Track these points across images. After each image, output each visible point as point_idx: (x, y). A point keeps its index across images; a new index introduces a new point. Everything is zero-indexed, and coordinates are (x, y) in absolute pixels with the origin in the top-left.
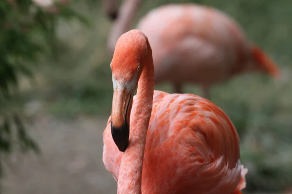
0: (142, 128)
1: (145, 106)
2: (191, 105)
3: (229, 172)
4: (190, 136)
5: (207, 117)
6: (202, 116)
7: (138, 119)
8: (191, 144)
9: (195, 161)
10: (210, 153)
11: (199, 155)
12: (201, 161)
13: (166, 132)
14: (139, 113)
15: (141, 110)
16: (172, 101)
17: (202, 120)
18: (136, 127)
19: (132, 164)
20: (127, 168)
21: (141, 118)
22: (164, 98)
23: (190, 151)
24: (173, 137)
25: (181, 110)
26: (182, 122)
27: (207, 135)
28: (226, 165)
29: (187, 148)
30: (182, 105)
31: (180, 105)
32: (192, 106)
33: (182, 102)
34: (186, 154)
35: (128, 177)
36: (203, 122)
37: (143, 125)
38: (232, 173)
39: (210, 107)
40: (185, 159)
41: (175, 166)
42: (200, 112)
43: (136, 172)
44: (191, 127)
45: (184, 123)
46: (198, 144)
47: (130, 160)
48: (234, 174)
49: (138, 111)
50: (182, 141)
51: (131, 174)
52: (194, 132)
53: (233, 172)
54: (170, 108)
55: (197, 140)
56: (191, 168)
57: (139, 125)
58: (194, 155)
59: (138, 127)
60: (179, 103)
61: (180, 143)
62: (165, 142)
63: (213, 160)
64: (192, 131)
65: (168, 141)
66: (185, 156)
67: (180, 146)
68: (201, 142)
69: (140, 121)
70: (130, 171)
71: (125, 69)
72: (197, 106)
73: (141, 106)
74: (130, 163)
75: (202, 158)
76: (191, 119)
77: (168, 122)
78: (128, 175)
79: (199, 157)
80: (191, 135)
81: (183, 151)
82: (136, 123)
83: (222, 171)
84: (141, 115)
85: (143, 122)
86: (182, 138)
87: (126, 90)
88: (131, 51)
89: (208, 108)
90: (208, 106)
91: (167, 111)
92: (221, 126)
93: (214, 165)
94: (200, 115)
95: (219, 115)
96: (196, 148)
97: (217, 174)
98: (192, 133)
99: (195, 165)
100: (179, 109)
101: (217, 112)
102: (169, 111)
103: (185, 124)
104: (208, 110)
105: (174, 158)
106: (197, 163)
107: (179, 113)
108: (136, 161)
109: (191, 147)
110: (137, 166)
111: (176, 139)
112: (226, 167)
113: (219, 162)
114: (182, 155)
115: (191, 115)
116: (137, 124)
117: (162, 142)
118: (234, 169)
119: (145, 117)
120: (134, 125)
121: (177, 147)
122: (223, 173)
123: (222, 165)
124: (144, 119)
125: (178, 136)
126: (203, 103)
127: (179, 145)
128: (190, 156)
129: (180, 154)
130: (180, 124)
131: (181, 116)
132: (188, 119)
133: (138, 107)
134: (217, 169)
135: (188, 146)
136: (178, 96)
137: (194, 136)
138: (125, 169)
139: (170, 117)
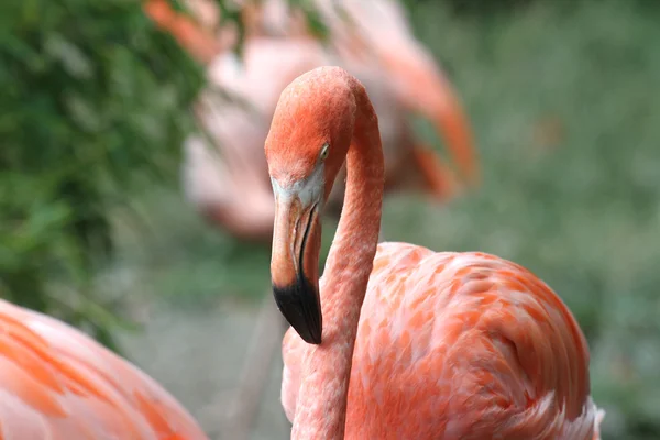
0: (347, 303)
1: (356, 248)
2: (481, 277)
3: (568, 427)
4: (479, 350)
5: (517, 305)
6: (506, 304)
7: (339, 281)
8: (482, 366)
9: (489, 404)
10: (527, 388)
11: (501, 391)
12: (505, 405)
13: (426, 341)
14: (341, 266)
15: (348, 259)
16: (439, 269)
17: (506, 313)
18: (333, 302)
19: (320, 393)
20: (310, 400)
21: (345, 278)
22: (422, 262)
23: (480, 383)
24: (442, 350)
25: (460, 289)
26: (461, 317)
27: (517, 345)
28: (561, 410)
29: (475, 377)
30: (462, 278)
31: (456, 278)
32: (485, 281)
33: (461, 272)
34: (471, 389)
35: (312, 420)
36: (510, 317)
37: (351, 298)
38: (573, 428)
39: (523, 282)
40: (468, 401)
41: (444, 417)
42: (501, 294)
43: (330, 410)
44: (481, 328)
45: (467, 319)
46: (499, 368)
47: (317, 383)
48: (579, 431)
49: (340, 261)
50: (461, 360)
51: (318, 415)
52: (488, 340)
53: (577, 427)
54: (435, 284)
55: (495, 359)
56: (479, 421)
57: (340, 297)
58: (490, 391)
59: (337, 302)
60: (456, 274)
61: (457, 364)
62: (423, 361)
63: (530, 403)
64: (484, 338)
65: (430, 358)
66: (469, 395)
67: (457, 371)
68: (504, 362)
69: (342, 287)
70: (315, 407)
71: (293, 154)
72: (494, 279)
73: (347, 249)
74: (317, 390)
75: (506, 399)
76: (483, 310)
77: (431, 316)
78: (310, 415)
79: (500, 396)
80: (482, 346)
81: (464, 383)
82: (334, 291)
83: (552, 425)
84: (347, 272)
85: (349, 289)
86: (461, 353)
87: (297, 202)
88: (306, 111)
89: (519, 285)
90: (519, 279)
91: (429, 292)
92: (550, 326)
93: (533, 412)
94: (501, 301)
95: (545, 299)
96: (492, 375)
97: (540, 432)
98: (483, 342)
99: (492, 414)
100: (455, 287)
101: (539, 292)
102: (433, 292)
103: (469, 320)
104: (520, 289)
105: (442, 397)
106: (496, 409)
107: (455, 297)
108: (330, 385)
109: (482, 374)
110: (332, 397)
111: (448, 354)
112: (561, 417)
113: (544, 405)
114: (460, 391)
115: (483, 302)
116: (337, 294)
117: (417, 361)
118: (579, 419)
119: (356, 276)
120: (329, 297)
121: (450, 374)
122: (554, 429)
123: (552, 413)
124: (354, 282)
125: (454, 348)
126: (508, 274)
127: (455, 369)
128: (480, 392)
129: (456, 390)
130: (459, 321)
131: (460, 304)
132: (476, 310)
133: (341, 251)
134: (539, 422)
135: (474, 372)
136: (452, 258)
137: (489, 348)
138: (305, 403)
139: (436, 307)
